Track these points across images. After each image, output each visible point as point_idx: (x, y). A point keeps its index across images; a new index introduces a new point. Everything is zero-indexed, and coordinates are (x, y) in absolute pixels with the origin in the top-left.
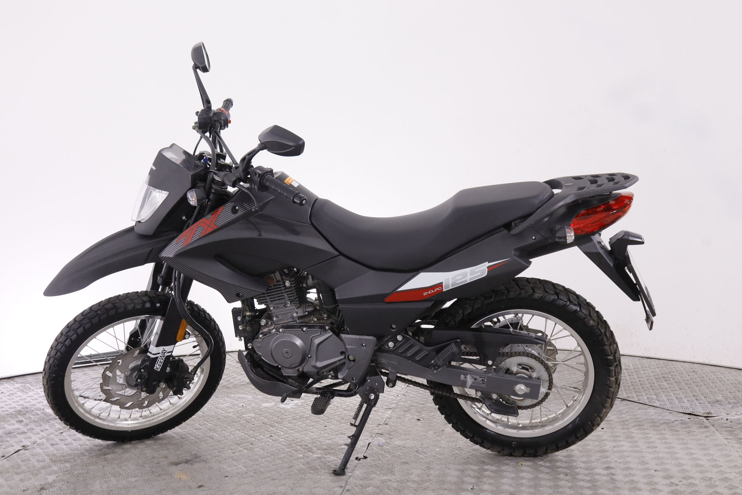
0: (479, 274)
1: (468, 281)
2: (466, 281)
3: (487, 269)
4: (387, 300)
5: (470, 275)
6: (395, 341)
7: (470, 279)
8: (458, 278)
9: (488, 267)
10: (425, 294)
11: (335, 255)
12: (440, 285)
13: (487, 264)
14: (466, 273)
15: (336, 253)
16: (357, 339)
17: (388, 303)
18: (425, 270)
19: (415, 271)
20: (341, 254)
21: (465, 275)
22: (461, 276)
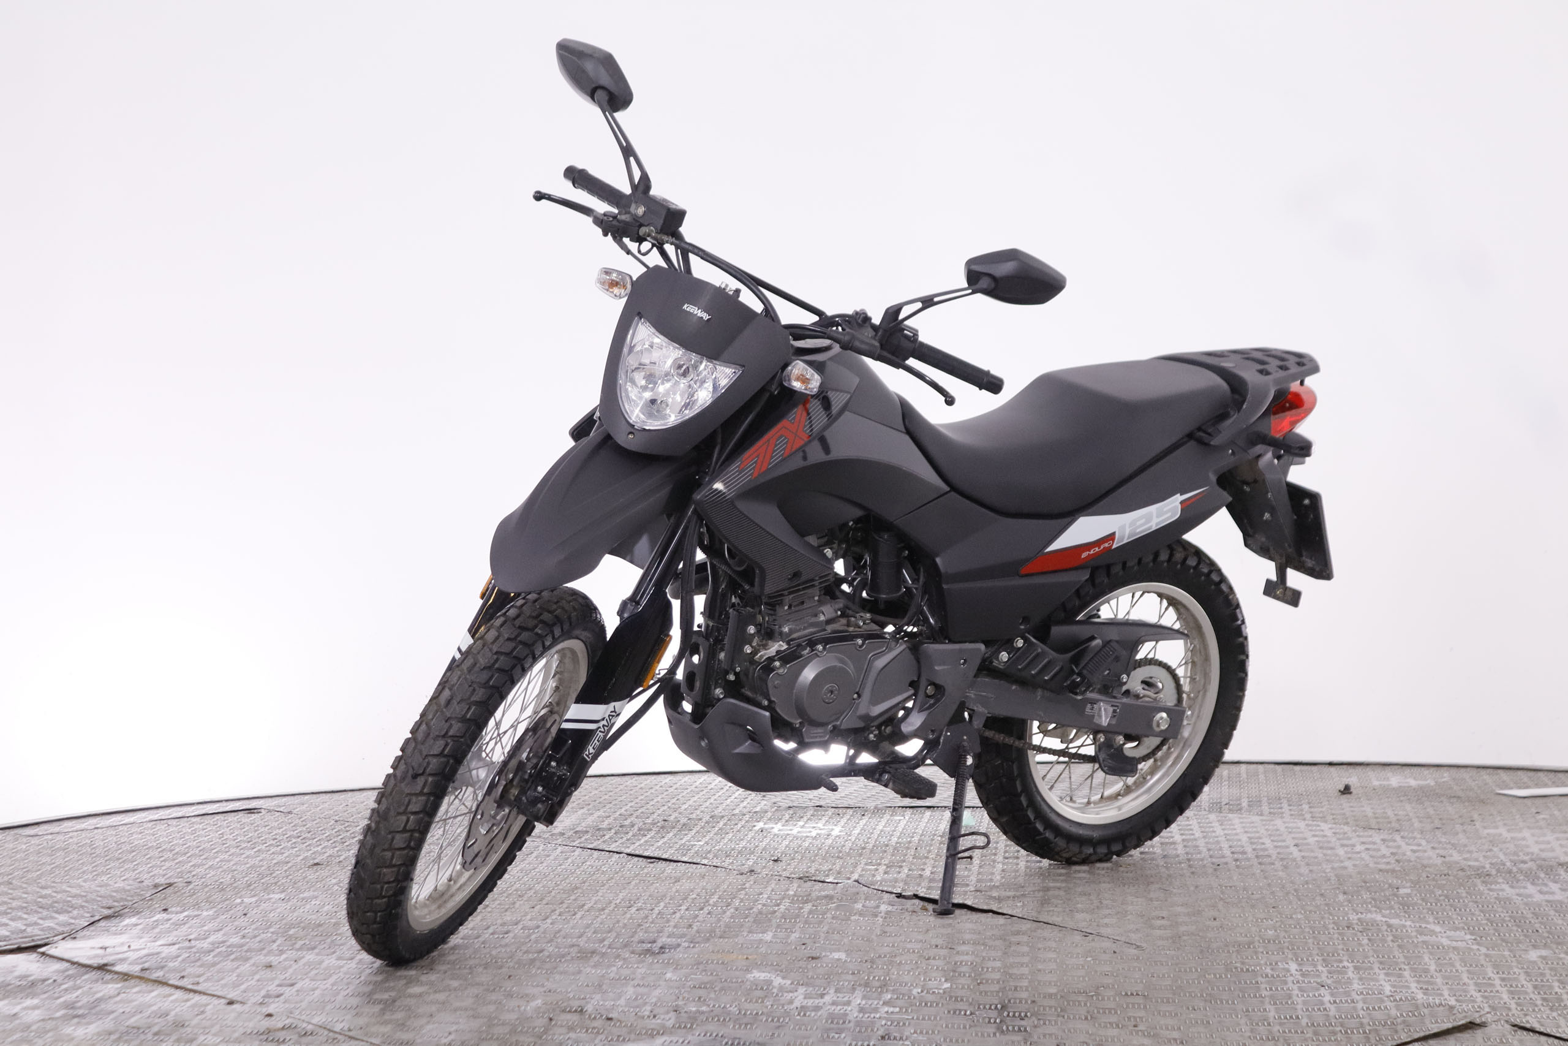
0: (1169, 514)
1: (1154, 528)
2: (1150, 527)
3: (1180, 507)
4: (1023, 571)
5: (1157, 517)
6: (1011, 649)
7: (1157, 525)
8: (1139, 523)
9: (1181, 503)
10: (1084, 555)
11: (942, 493)
12: (1111, 537)
13: (1178, 498)
14: (1150, 514)
15: (947, 488)
16: (952, 650)
17: (1027, 575)
18: (1085, 513)
19: (1069, 515)
20: (953, 488)
21: (1149, 518)
22: (1143, 521)
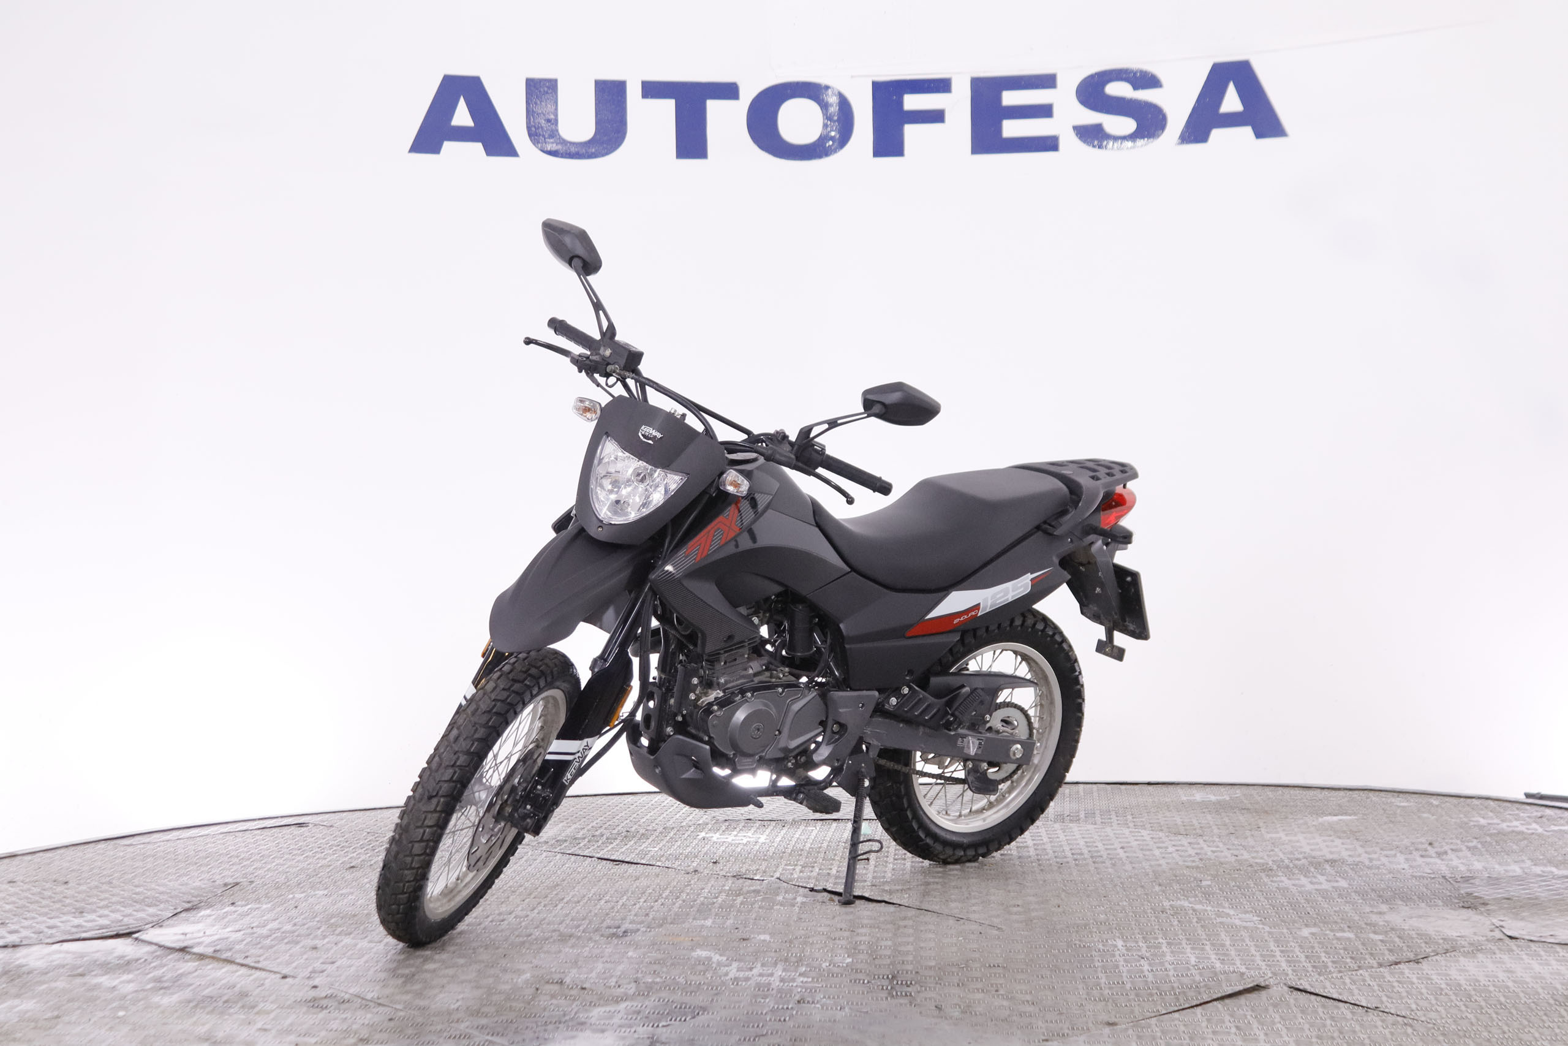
0: (1022, 589)
1: (1010, 600)
2: (1007, 599)
3: (1030, 583)
4: (908, 634)
5: (1013, 591)
6: (899, 696)
7: (1013, 597)
8: (998, 596)
9: (1032, 580)
10: (955, 622)
11: (845, 572)
12: (977, 607)
13: (1029, 576)
14: (1007, 589)
15: (848, 569)
16: (853, 697)
17: (911, 637)
20: (853, 569)
21: (1006, 592)
22: (1002, 594)
